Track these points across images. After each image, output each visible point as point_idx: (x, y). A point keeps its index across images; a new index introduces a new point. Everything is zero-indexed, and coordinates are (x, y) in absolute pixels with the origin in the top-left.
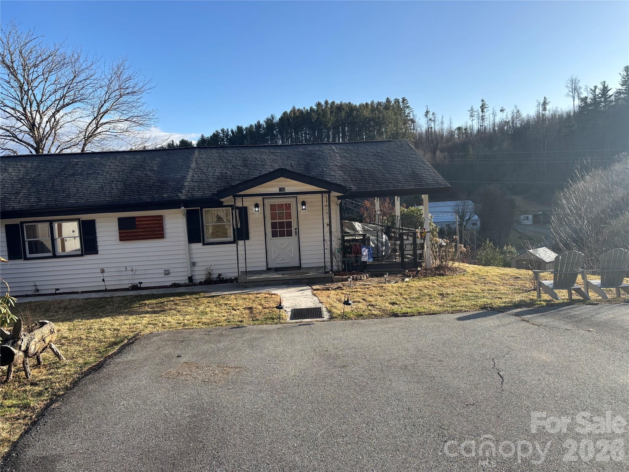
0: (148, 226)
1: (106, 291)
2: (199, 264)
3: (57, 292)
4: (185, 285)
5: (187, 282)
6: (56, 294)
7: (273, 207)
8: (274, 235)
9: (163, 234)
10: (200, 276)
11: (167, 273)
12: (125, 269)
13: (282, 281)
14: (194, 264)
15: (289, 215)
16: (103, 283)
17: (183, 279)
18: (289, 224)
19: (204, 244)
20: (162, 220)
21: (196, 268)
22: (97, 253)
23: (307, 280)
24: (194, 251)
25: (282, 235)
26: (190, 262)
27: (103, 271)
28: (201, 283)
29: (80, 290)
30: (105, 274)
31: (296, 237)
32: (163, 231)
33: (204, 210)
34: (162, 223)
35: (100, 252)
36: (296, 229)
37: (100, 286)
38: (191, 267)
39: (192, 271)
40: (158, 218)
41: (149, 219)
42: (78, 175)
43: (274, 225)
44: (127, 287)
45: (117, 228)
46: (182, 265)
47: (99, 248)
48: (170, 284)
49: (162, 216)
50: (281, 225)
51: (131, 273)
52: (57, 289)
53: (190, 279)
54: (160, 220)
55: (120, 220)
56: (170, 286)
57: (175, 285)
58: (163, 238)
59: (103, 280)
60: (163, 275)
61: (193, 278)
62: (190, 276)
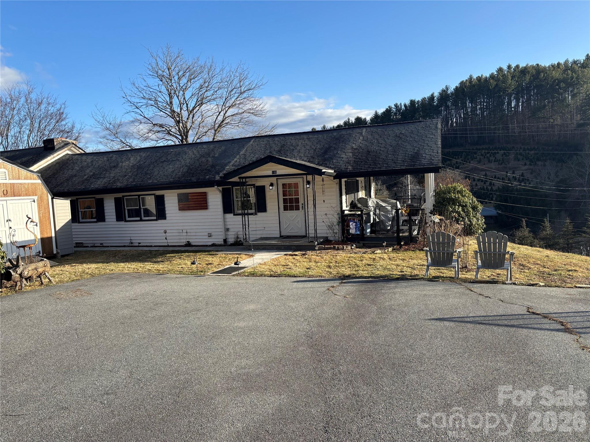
0: (196, 200)
1: (168, 246)
2: (231, 230)
3: (140, 245)
4: (220, 245)
5: (223, 243)
6: (139, 246)
7: (284, 185)
8: (286, 209)
9: (207, 206)
10: (231, 240)
11: (210, 235)
12: (182, 231)
13: (276, 247)
14: (228, 230)
15: (297, 193)
16: (166, 241)
17: (219, 240)
18: (297, 200)
19: (234, 215)
20: (206, 195)
21: (229, 233)
22: (165, 219)
23: (295, 247)
24: (227, 220)
25: (291, 209)
26: (225, 228)
27: (165, 232)
28: (232, 245)
29: (153, 245)
30: (167, 234)
31: (303, 211)
32: (206, 203)
33: (235, 188)
34: (206, 198)
35: (167, 218)
36: (303, 204)
37: (164, 242)
38: (225, 231)
39: (226, 235)
40: (203, 194)
41: (197, 194)
42: (166, 161)
43: (285, 201)
44: (183, 244)
45: (177, 201)
46: (220, 230)
47: (167, 215)
48: (210, 244)
49: (206, 193)
50: (291, 200)
51: (186, 234)
52: (139, 243)
53: (225, 241)
54: (205, 194)
55: (179, 195)
56: (210, 246)
57: (213, 245)
58: (207, 209)
59: (166, 239)
60: (207, 237)
61: (227, 240)
62: (224, 239)
